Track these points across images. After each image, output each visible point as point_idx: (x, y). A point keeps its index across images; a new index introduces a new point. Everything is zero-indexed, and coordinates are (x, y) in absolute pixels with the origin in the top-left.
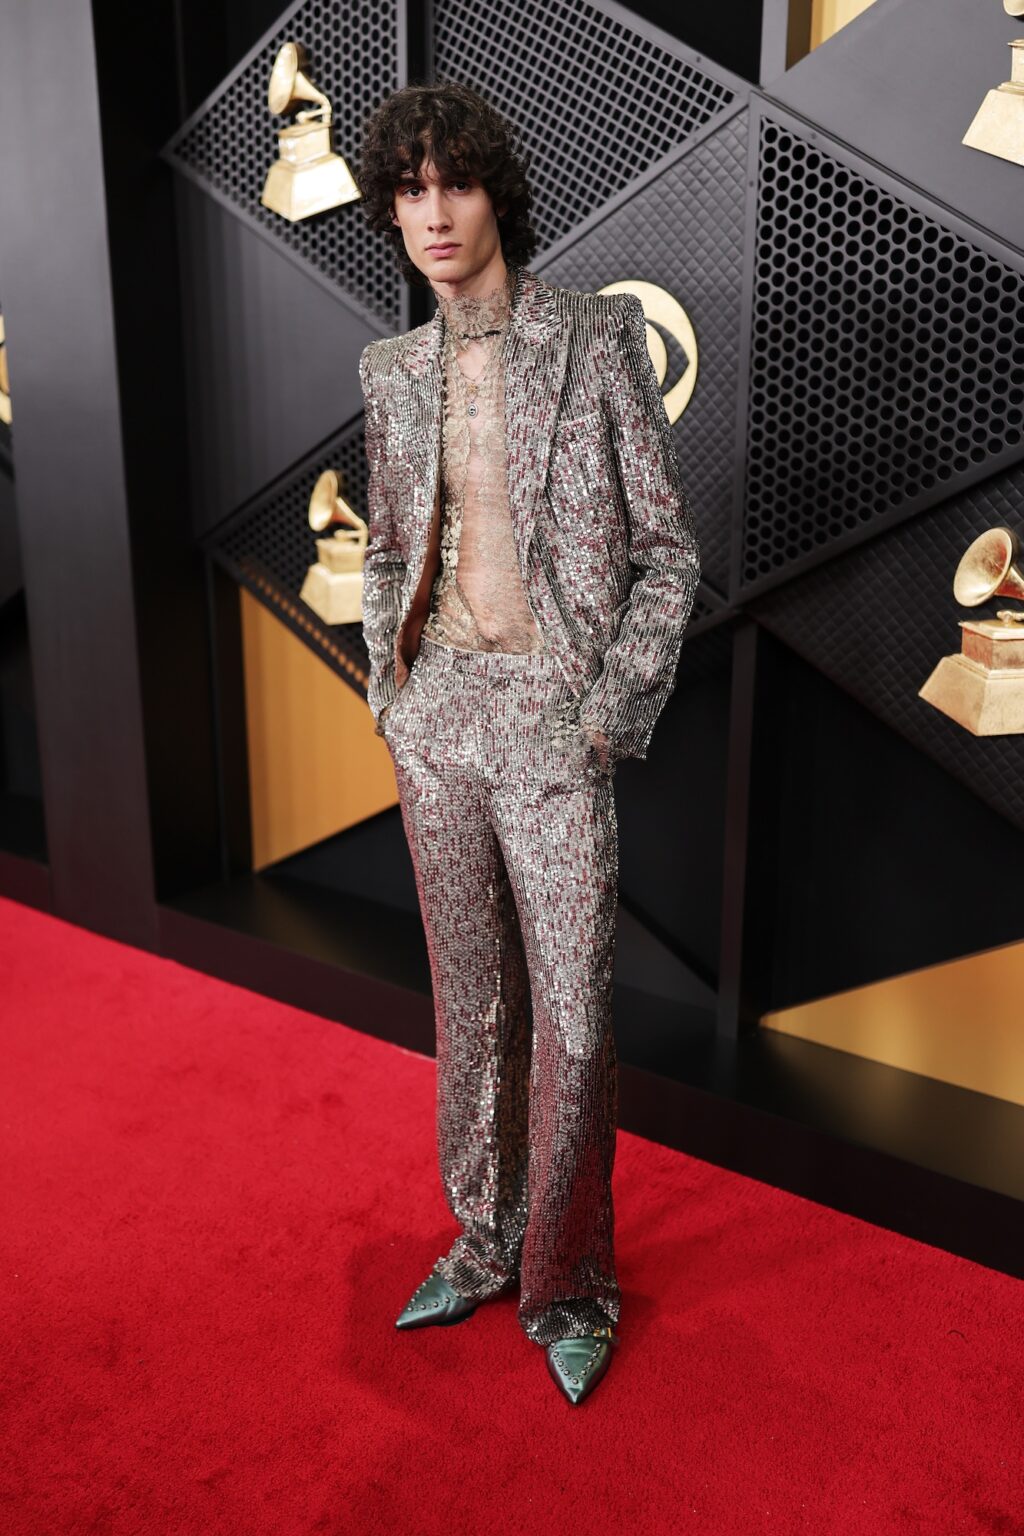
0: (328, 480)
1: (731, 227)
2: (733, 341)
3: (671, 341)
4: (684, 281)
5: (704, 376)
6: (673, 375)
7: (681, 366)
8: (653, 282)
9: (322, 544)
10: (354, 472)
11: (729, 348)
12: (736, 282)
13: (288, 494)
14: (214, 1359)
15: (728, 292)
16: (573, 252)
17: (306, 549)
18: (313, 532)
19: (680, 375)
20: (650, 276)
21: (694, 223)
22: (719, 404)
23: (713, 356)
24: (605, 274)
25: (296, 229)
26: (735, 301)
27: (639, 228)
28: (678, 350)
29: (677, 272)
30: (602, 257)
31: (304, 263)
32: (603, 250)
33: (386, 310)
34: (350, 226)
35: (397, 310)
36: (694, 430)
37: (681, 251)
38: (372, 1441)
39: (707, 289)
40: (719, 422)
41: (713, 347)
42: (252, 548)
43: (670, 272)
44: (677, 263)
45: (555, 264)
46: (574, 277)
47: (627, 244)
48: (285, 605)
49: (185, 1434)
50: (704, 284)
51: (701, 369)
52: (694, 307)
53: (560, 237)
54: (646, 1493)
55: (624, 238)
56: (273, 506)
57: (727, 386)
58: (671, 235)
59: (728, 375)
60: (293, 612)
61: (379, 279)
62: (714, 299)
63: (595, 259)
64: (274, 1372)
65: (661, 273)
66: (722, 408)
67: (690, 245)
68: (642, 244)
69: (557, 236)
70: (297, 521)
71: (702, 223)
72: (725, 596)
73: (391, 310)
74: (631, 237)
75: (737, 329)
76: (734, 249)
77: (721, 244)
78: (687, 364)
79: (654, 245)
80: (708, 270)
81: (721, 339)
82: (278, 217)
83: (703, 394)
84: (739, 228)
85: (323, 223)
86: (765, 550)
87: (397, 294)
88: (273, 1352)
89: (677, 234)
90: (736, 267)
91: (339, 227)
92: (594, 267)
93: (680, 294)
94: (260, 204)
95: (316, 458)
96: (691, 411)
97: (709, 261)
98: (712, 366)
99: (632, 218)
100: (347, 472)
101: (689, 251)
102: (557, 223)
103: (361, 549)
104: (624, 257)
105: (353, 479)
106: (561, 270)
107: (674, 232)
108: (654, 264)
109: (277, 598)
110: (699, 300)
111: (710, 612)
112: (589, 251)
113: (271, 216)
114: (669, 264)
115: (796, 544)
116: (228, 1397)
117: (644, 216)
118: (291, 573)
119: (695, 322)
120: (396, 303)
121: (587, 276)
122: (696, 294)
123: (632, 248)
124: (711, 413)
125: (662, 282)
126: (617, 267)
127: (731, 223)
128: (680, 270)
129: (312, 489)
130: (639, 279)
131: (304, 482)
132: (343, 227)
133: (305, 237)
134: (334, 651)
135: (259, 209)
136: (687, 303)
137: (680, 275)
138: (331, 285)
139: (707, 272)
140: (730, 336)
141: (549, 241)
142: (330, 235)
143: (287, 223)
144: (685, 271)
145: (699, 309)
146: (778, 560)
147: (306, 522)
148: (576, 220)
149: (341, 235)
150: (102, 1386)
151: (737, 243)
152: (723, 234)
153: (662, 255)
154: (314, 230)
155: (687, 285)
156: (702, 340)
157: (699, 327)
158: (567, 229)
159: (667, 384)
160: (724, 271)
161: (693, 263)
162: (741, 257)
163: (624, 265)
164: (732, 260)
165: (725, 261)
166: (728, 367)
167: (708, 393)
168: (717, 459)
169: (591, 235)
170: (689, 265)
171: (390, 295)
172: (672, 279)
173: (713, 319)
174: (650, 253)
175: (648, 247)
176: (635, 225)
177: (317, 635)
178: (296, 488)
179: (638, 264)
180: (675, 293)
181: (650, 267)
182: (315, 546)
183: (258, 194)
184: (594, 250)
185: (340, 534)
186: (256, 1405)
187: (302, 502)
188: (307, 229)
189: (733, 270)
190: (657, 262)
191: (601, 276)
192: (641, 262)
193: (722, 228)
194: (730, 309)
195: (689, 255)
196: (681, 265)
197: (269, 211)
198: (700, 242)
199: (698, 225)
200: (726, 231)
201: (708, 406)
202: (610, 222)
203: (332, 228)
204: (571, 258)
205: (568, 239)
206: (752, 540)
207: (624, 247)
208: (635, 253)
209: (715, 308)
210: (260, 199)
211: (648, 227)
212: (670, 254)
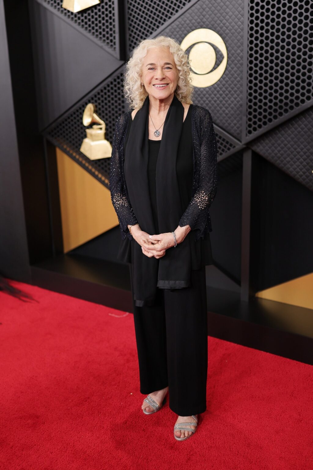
0: (90, 107)
1: (238, 7)
2: (240, 48)
3: (217, 50)
4: (221, 28)
5: (230, 62)
6: (218, 62)
7: (221, 58)
8: (210, 28)
9: (88, 131)
10: (99, 104)
11: (239, 51)
12: (241, 27)
13: (75, 113)
14: (73, 425)
15: (238, 31)
16: (180, 19)
17: (82, 133)
18: (85, 126)
19: (221, 62)
20: (209, 27)
21: (225, 7)
22: (235, 72)
23: (233, 55)
24: (192, 27)
25: (76, 16)
26: (241, 34)
27: (204, 9)
28: (220, 53)
29: (218, 25)
30: (190, 21)
31: (79, 28)
32: (191, 18)
33: (111, 44)
34: (96, 14)
35: (115, 43)
36: (227, 82)
37: (220, 17)
38: (136, 450)
39: (230, 30)
40: (236, 78)
41: (233, 51)
42: (61, 134)
43: (216, 25)
44: (219, 22)
45: (173, 24)
46: (180, 28)
47: (200, 16)
48: (74, 154)
49: (66, 452)
50: (229, 28)
51: (229, 59)
52: (225, 37)
53: (175, 14)
54: (238, 462)
55: (199, 13)
56: (69, 118)
57: (239, 65)
58: (216, 11)
59: (238, 61)
60: (77, 157)
61: (107, 33)
62: (233, 34)
63: (188, 22)
64: (95, 428)
65: (213, 25)
66: (237, 73)
67: (223, 15)
68: (206, 15)
69: (173, 14)
70: (79, 123)
71: (227, 7)
72: (241, 142)
73: (112, 44)
74: (201, 13)
75: (242, 44)
76: (240, 15)
77: (235, 14)
78: (223, 58)
79: (210, 15)
80: (230, 23)
81: (236, 48)
82: (69, 11)
83: (230, 68)
84: (241, 8)
85: (86, 13)
86: (255, 123)
87: (114, 38)
88: (94, 421)
89: (218, 11)
90: (241, 22)
91: (92, 14)
92: (188, 25)
93: (220, 33)
94: (62, 7)
95: (85, 100)
96: (226, 75)
97: (230, 20)
98: (233, 58)
99: (201, 6)
100: (97, 104)
101: (223, 17)
102: (173, 9)
103: (103, 132)
104: (199, 20)
105: (99, 106)
106: (175, 26)
107: (217, 10)
108: (210, 23)
109: (71, 152)
110: (227, 34)
111: (234, 147)
112: (186, 19)
113: (66, 11)
114: (216, 22)
115: (266, 120)
116: (80, 438)
117: (206, 5)
118: (77, 142)
119: (226, 42)
120: (114, 41)
121: (185, 28)
122: (226, 32)
123: (202, 17)
124: (233, 75)
125: (213, 28)
126: (196, 24)
127: (238, 6)
128: (220, 24)
129: (84, 111)
130: (204, 28)
131: (80, 108)
132: (93, 14)
133: (79, 18)
134: (93, 170)
135: (61, 9)
136: (223, 36)
137: (220, 26)
138: (89, 35)
139: (230, 24)
140: (239, 47)
141: (171, 16)
142: (88, 17)
143: (72, 13)
144: (222, 24)
145: (227, 38)
146: (260, 126)
147: (82, 123)
148: (180, 7)
149: (93, 17)
150: (32, 437)
151: (240, 13)
152: (235, 10)
153: (213, 19)
154: (82, 16)
155: (223, 29)
156: (229, 49)
157: (227, 44)
158: (177, 11)
159: (216, 66)
160: (236, 23)
161: (224, 21)
162: (242, 18)
163: (199, 23)
164: (239, 19)
165: (236, 20)
166: (239, 58)
167: (231, 68)
168: (235, 92)
169: (186, 13)
170: (223, 22)
171: (112, 38)
172: (217, 27)
173: (232, 41)
174: (208, 18)
175: (207, 16)
176: (203, 8)
177: (87, 165)
178: (77, 111)
179: (204, 23)
180: (218, 32)
181: (208, 23)
182: (85, 132)
183: (61, 4)
184: (187, 18)
185: (95, 127)
186: (91, 440)
187: (80, 116)
188: (80, 15)
189: (239, 23)
190: (211, 21)
191: (190, 28)
192: (205, 22)
193: (235, 8)
194: (239, 37)
195: (223, 18)
196: (220, 22)
197: (65, 9)
198: (227, 13)
199: (226, 7)
200: (237, 9)
201: (231, 73)
202: (193, 8)
203: (89, 14)
204: (179, 22)
205: (178, 15)
206: (250, 120)
207: (198, 17)
208: (203, 18)
209: (233, 37)
210: (61, 5)
211: (207, 9)
212: (216, 18)
